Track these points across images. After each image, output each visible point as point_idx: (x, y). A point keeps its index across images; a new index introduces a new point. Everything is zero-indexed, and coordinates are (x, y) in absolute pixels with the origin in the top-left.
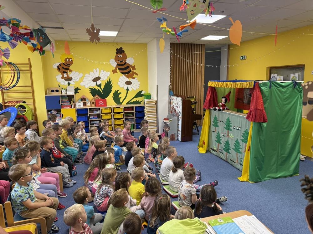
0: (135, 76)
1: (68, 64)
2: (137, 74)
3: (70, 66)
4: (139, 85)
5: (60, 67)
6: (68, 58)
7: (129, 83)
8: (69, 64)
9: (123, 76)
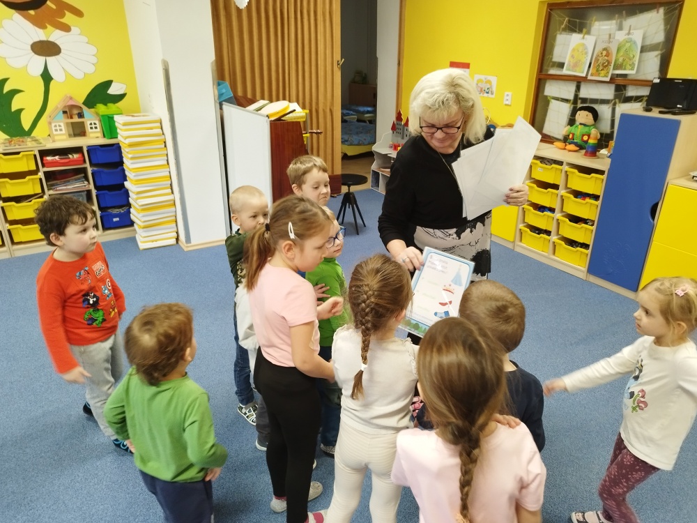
0: (69, 18)
2: (78, 13)
4: (94, 60)
7: (46, 49)
9: (16, 16)
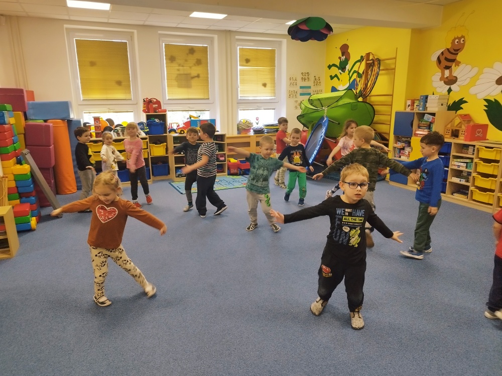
1: (455, 50)
3: (457, 54)
5: (442, 59)
6: (458, 38)
8: (458, 50)
